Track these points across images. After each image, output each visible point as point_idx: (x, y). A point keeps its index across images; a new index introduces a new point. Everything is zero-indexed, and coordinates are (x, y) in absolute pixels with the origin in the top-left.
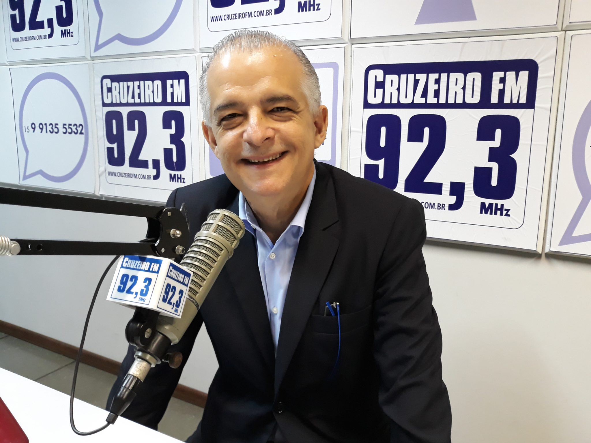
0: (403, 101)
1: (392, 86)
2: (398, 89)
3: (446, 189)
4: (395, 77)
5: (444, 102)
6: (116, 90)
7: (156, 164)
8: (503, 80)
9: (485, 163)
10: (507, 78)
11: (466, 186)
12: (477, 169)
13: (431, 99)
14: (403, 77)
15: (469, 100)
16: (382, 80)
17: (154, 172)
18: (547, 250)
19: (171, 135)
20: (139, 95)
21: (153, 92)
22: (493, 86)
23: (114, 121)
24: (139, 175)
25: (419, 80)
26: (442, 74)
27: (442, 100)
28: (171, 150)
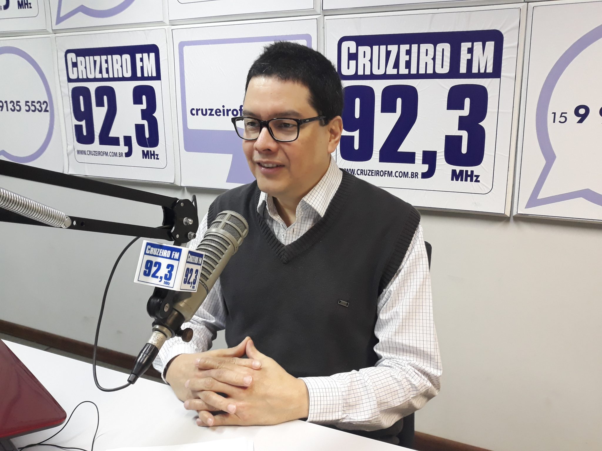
0: (376, 72)
1: (364, 57)
2: (371, 61)
3: (419, 158)
4: (367, 49)
5: (415, 73)
6: (81, 65)
7: (128, 141)
8: (470, 51)
9: (455, 131)
10: (474, 48)
11: (437, 155)
12: (447, 137)
13: (403, 70)
14: (376, 48)
15: (439, 70)
16: (355, 51)
17: (126, 149)
18: (515, 213)
19: (142, 111)
20: (107, 70)
21: (122, 66)
22: (462, 56)
23: (81, 98)
24: (110, 152)
25: (390, 51)
26: (413, 45)
27: (414, 71)
28: (143, 126)
